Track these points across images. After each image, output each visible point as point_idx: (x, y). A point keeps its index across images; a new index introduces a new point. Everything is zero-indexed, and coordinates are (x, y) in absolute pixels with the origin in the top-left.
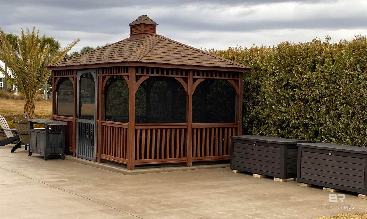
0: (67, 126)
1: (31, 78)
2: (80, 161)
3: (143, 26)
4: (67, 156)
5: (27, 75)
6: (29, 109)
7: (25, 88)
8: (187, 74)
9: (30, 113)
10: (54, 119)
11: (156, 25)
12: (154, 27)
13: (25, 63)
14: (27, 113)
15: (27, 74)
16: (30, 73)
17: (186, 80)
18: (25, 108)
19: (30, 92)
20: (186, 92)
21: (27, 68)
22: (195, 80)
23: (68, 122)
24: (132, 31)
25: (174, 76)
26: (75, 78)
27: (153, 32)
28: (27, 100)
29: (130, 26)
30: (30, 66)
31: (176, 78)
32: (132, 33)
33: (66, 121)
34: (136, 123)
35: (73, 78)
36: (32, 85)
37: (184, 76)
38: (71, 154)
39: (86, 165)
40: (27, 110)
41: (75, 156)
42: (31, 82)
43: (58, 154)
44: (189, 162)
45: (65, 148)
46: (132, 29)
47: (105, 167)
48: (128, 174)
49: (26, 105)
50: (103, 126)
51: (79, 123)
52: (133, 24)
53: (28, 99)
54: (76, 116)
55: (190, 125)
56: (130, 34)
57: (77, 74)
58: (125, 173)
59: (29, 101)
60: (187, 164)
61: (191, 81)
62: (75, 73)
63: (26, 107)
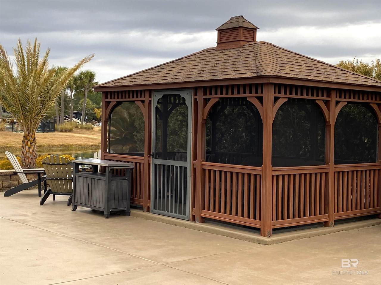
0: (134, 170)
1: (32, 104)
2: (163, 219)
3: (241, 30)
4: (133, 211)
5: (27, 100)
6: (29, 143)
7: (25, 116)
8: (328, 96)
9: (31, 148)
10: (106, 158)
11: (256, 29)
12: (254, 31)
13: (25, 84)
14: (27, 148)
15: (27, 98)
16: (33, 96)
17: (327, 103)
18: (23, 141)
19: (31, 121)
20: (328, 120)
21: (27, 90)
22: (337, 103)
23: (136, 163)
24: (221, 38)
25: (315, 97)
26: (147, 103)
27: (253, 38)
28: (26, 132)
29: (218, 30)
30: (33, 87)
31: (317, 101)
32: (220, 41)
33: (132, 162)
34: (273, 167)
35: (143, 102)
36: (34, 112)
37: (325, 98)
38: (140, 208)
39: (175, 225)
40: (27, 145)
41: (148, 211)
42: (33, 109)
43: (123, 209)
44: (331, 222)
45: (132, 200)
46: (220, 35)
47: (215, 230)
48: (266, 243)
49: (25, 137)
50: (204, 170)
51: (156, 165)
52: (224, 29)
53: (28, 130)
54: (150, 155)
55: (333, 167)
56: (217, 42)
57: (150, 96)
58: (260, 242)
59: (29, 132)
60: (330, 224)
61: (333, 104)
62: (147, 95)
63: (26, 141)
